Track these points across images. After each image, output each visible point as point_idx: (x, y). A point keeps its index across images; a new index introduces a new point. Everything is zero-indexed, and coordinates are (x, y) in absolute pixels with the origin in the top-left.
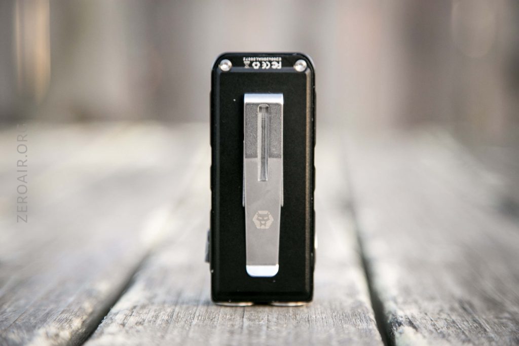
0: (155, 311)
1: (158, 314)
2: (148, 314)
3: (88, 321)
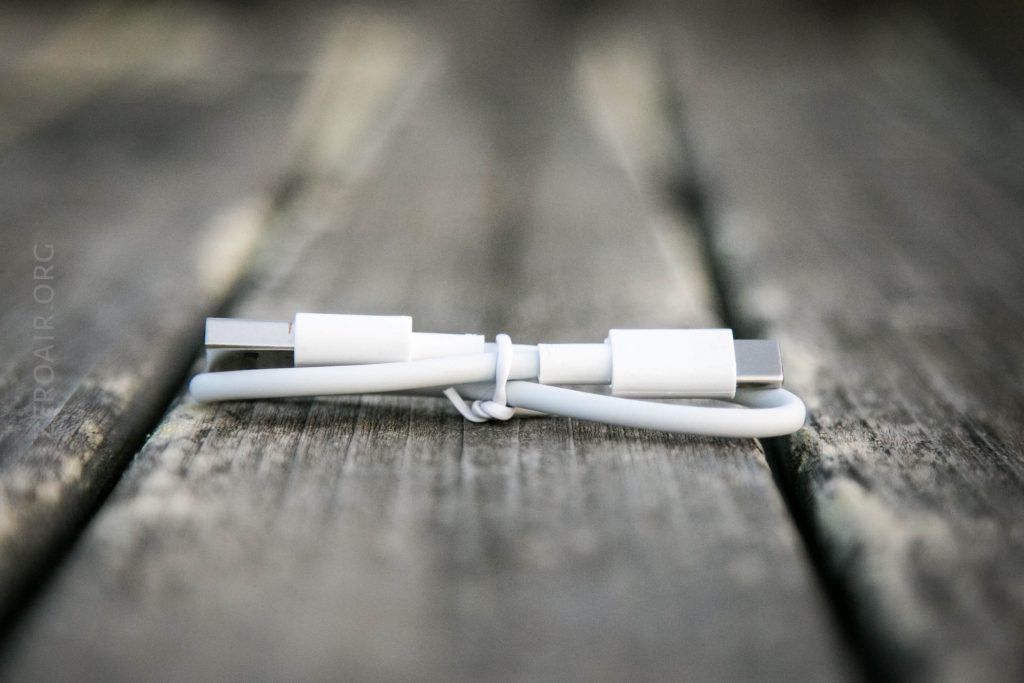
0: (253, 443)
1: (260, 449)
2: (237, 448)
3: (95, 465)
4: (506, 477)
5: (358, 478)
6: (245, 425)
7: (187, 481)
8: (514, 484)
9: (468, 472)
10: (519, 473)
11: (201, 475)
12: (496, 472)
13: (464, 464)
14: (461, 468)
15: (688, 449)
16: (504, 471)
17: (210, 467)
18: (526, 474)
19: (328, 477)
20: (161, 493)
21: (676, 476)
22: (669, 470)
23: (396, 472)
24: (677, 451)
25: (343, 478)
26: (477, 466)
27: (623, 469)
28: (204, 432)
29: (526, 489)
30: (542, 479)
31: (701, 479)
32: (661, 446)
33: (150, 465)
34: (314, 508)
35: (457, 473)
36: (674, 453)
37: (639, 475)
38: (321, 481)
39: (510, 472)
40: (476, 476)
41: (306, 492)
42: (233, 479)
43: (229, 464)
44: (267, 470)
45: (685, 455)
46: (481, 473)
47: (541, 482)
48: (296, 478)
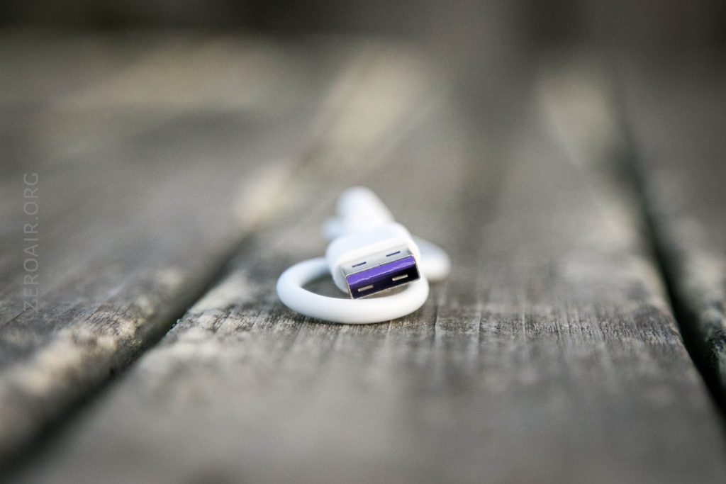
4: (470, 336)
5: (353, 335)
6: (265, 303)
7: (217, 334)
8: (475, 340)
9: (440, 332)
10: (480, 334)
11: (228, 331)
12: (462, 333)
13: (437, 328)
14: (434, 330)
15: (616, 321)
16: (468, 333)
17: (236, 327)
18: (485, 334)
19: (329, 333)
20: (195, 342)
21: (604, 337)
22: (598, 333)
23: (383, 331)
24: (607, 322)
25: (340, 335)
26: (447, 329)
27: (562, 332)
28: (232, 306)
29: (484, 343)
30: (498, 337)
31: (624, 339)
32: (594, 319)
33: (188, 325)
34: (315, 352)
35: (431, 333)
36: (604, 323)
37: (575, 336)
38: (323, 336)
39: (473, 333)
40: (446, 335)
41: (310, 342)
42: (253, 334)
43: (251, 325)
44: (281, 329)
45: (612, 325)
46: (449, 333)
47: (496, 340)
48: (304, 334)
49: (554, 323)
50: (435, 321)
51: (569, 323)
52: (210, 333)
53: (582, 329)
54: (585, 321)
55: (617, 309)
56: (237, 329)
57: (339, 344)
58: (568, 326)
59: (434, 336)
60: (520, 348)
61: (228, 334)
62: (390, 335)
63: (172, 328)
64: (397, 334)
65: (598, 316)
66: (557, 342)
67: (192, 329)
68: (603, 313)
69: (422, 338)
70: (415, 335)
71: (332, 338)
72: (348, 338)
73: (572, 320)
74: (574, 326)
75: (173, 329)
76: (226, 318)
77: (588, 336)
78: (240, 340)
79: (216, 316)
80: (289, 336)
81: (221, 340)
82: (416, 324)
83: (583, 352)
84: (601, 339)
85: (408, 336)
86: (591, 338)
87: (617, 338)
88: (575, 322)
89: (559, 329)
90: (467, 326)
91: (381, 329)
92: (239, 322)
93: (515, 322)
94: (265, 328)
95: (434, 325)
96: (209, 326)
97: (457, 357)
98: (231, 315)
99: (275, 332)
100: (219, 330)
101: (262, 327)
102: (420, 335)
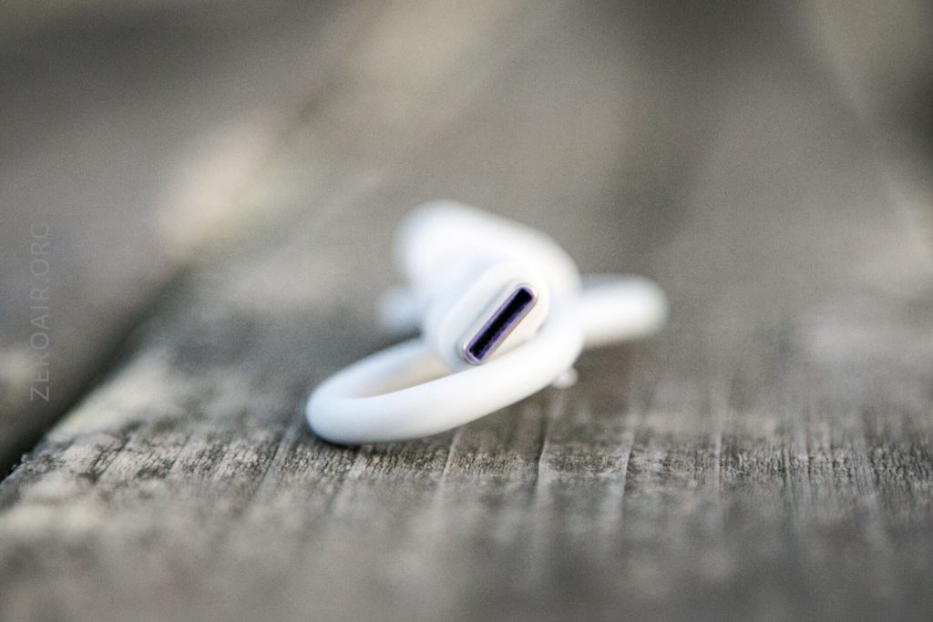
4: (607, 482)
5: (372, 482)
6: (200, 417)
7: (99, 485)
8: (616, 490)
9: (547, 475)
10: (628, 477)
11: (123, 478)
12: (591, 475)
13: (543, 465)
14: (536, 471)
15: (904, 446)
16: (603, 475)
17: (139, 469)
18: (638, 478)
19: (324, 480)
20: (54, 502)
21: (877, 482)
22: (866, 471)
23: (433, 475)
24: (886, 450)
25: (347, 482)
26: (562, 467)
27: (793, 471)
28: (133, 426)
29: (635, 495)
30: (663, 483)
31: (916, 485)
32: (861, 442)
33: (43, 467)
34: (293, 521)
35: (530, 477)
36: (879, 451)
37: (818, 479)
38: (313, 486)
39: (614, 476)
40: (560, 480)
41: (285, 500)
42: (171, 484)
43: (168, 465)
44: (229, 472)
45: (895, 454)
46: (567, 476)
47: (661, 489)
48: (274, 481)
49: (779, 453)
50: (540, 452)
51: (809, 451)
52: (85, 482)
53: (835, 464)
54: (841, 446)
55: (908, 421)
56: (140, 474)
57: (341, 505)
58: (806, 458)
59: (534, 482)
60: (706, 506)
61: (124, 484)
62: (447, 481)
63: (10, 472)
64: (462, 480)
65: (870, 436)
66: (782, 492)
67: (50, 475)
68: (880, 430)
69: (510, 487)
70: (498, 482)
71: (329, 489)
72: (363, 489)
73: (816, 445)
74: (819, 457)
75: (12, 476)
76: (119, 450)
77: (845, 480)
78: (145, 496)
79: (100, 448)
80: (243, 486)
81: (106, 497)
82: (501, 458)
83: (831, 514)
84: (871, 484)
85: (484, 483)
86: (851, 483)
87: (903, 483)
88: (821, 449)
89: (787, 464)
90: (604, 461)
91: (430, 471)
92: (145, 460)
93: (700, 452)
94: (196, 471)
95: (537, 459)
96: (85, 468)
97: (577, 526)
98: (129, 445)
99: (216, 478)
100: (104, 477)
101: (192, 469)
102: (507, 480)
